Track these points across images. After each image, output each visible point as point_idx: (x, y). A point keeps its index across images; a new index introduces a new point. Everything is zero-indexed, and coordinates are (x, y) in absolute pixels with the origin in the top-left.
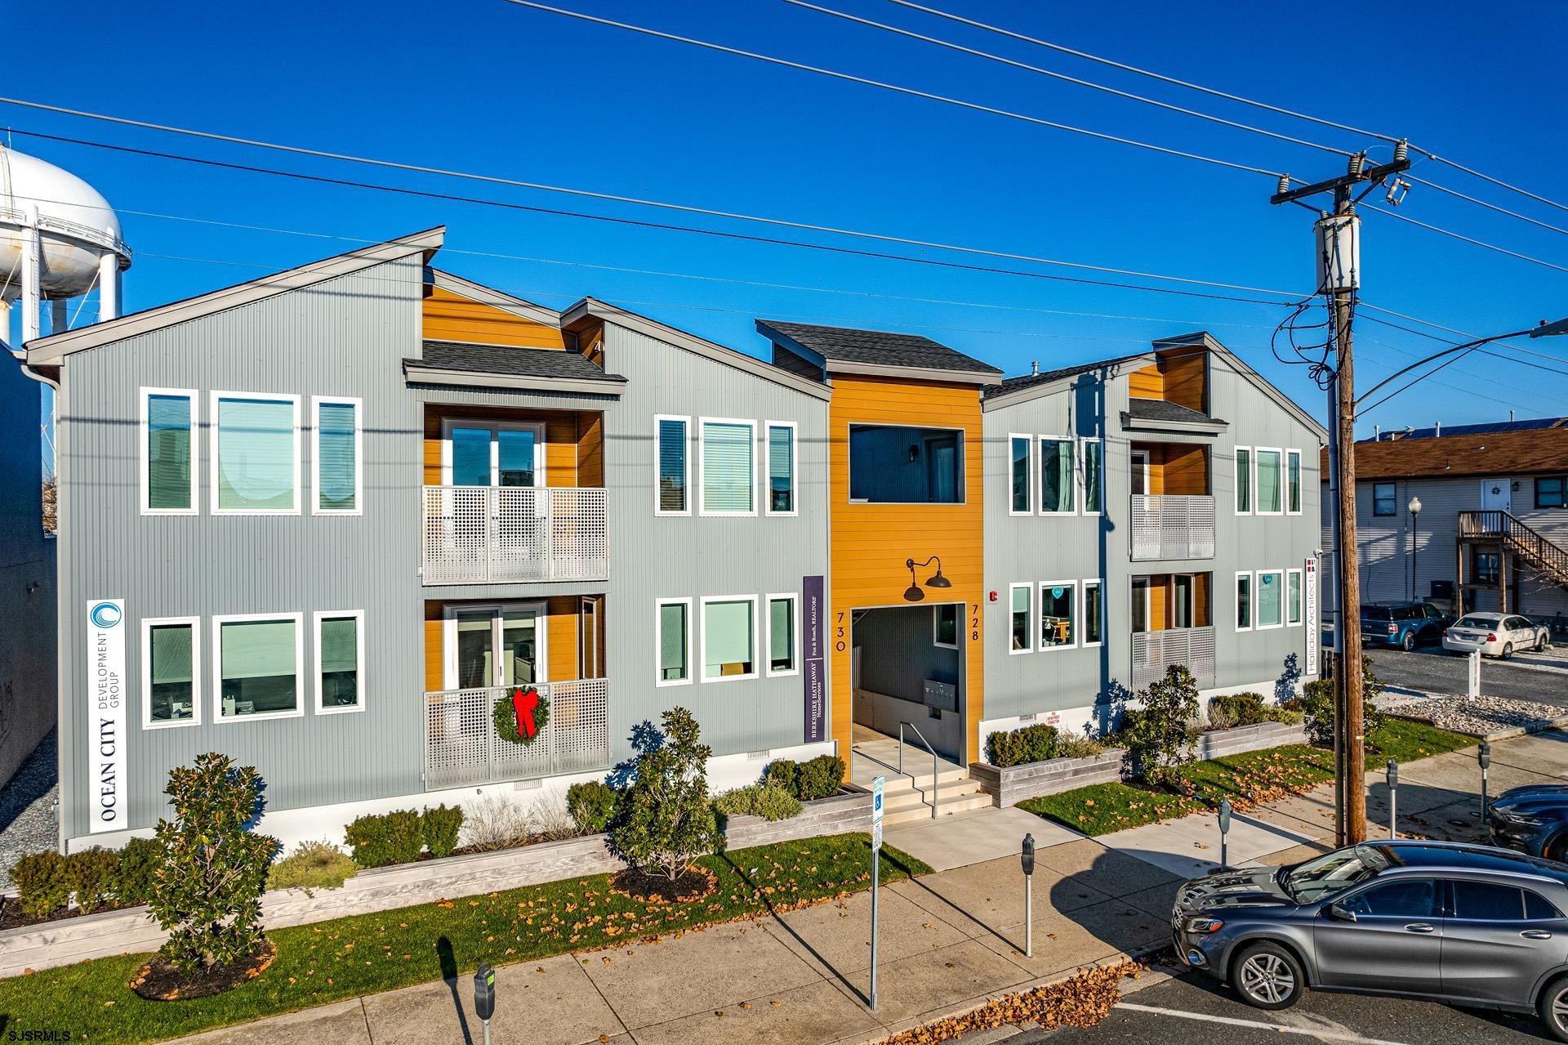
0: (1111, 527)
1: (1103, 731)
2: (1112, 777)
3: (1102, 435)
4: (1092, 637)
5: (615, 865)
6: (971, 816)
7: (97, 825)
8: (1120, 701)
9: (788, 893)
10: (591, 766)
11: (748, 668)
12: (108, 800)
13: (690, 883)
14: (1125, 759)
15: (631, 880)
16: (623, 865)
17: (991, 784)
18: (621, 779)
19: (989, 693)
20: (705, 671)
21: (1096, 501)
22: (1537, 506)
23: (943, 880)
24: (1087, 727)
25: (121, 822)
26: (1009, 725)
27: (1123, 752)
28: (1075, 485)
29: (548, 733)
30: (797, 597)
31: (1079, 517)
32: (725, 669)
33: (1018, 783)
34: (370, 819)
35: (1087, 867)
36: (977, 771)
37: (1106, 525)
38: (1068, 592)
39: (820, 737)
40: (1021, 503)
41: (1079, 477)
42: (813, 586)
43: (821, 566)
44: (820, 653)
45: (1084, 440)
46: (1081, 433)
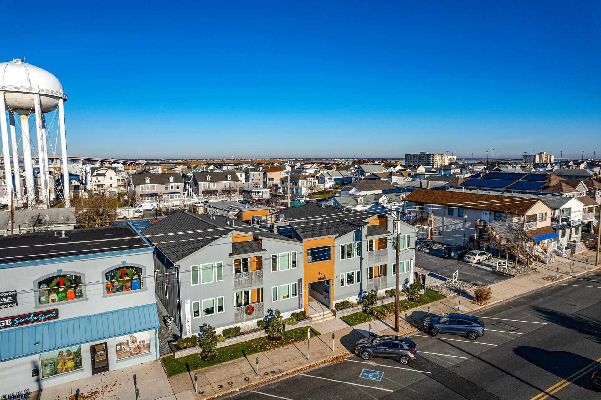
0: (363, 259)
1: (360, 300)
2: (361, 310)
3: (361, 241)
4: (358, 281)
5: (266, 335)
6: (330, 321)
7: (187, 334)
8: (364, 294)
9: (296, 340)
10: (261, 317)
11: (288, 296)
12: (189, 330)
13: (280, 338)
14: (363, 307)
15: (269, 337)
16: (267, 335)
17: (335, 314)
18: (266, 319)
19: (335, 296)
20: (280, 298)
21: (359, 253)
22: (495, 220)
23: (323, 337)
24: (357, 299)
25: (191, 333)
26: (339, 301)
27: (363, 306)
28: (354, 252)
29: (254, 313)
30: (297, 283)
31: (355, 257)
32: (284, 297)
33: (340, 314)
34: (226, 329)
35: (349, 334)
36: (333, 311)
37: (362, 259)
38: (353, 274)
39: (302, 308)
40: (343, 257)
41: (356, 250)
42: (300, 280)
43: (302, 277)
44: (302, 292)
45: (357, 242)
46: (356, 241)
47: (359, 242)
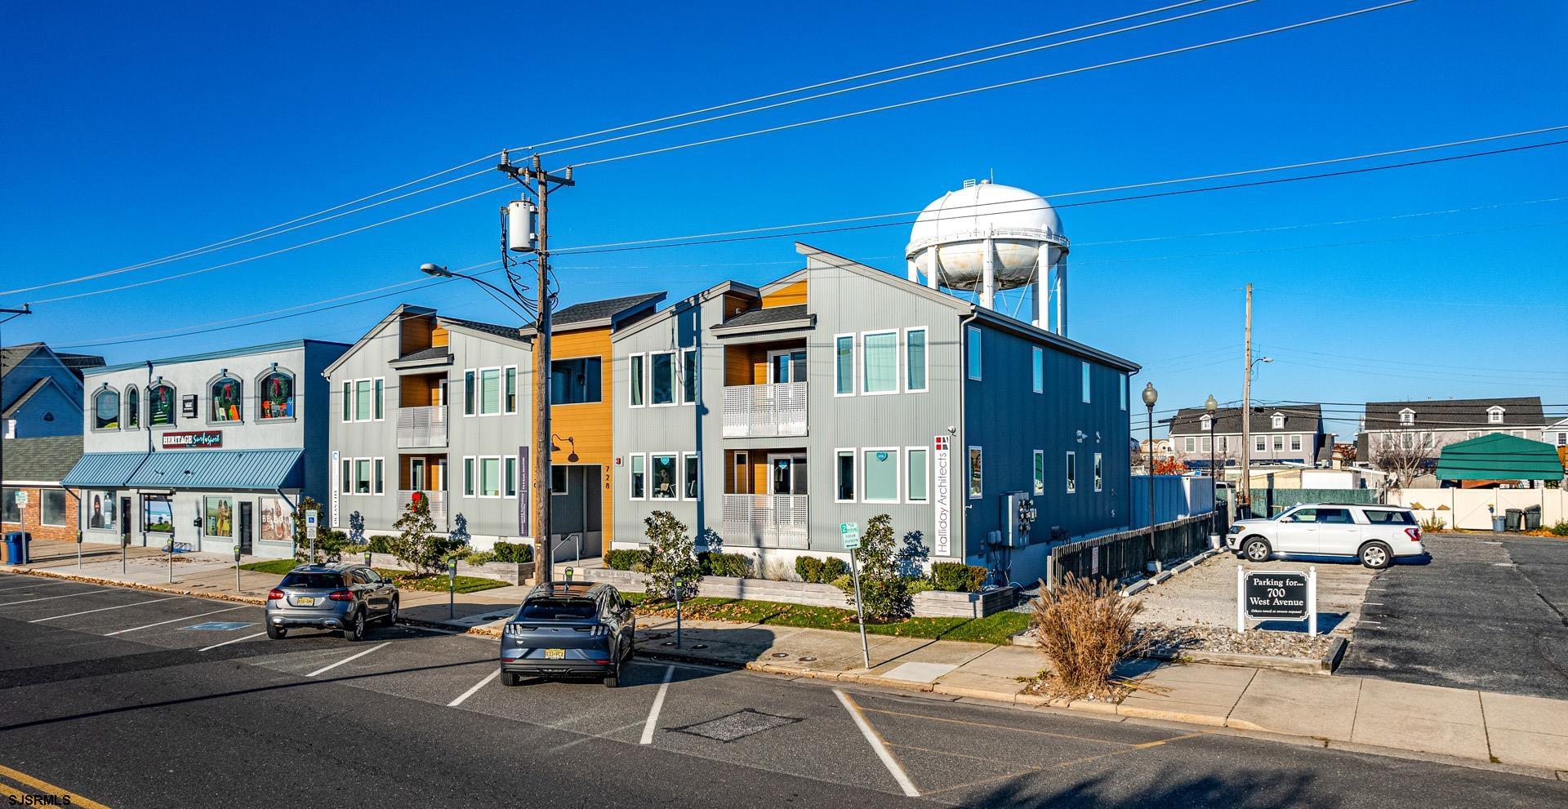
0: (706, 411)
3: (699, 344)
7: (333, 524)
8: (715, 545)
12: (335, 517)
21: (693, 394)
25: (338, 524)
28: (675, 383)
30: (516, 457)
31: (678, 407)
37: (702, 411)
38: (671, 461)
40: (637, 400)
41: (680, 377)
42: (524, 453)
43: (526, 441)
45: (684, 350)
46: (681, 345)
47: (692, 349)
